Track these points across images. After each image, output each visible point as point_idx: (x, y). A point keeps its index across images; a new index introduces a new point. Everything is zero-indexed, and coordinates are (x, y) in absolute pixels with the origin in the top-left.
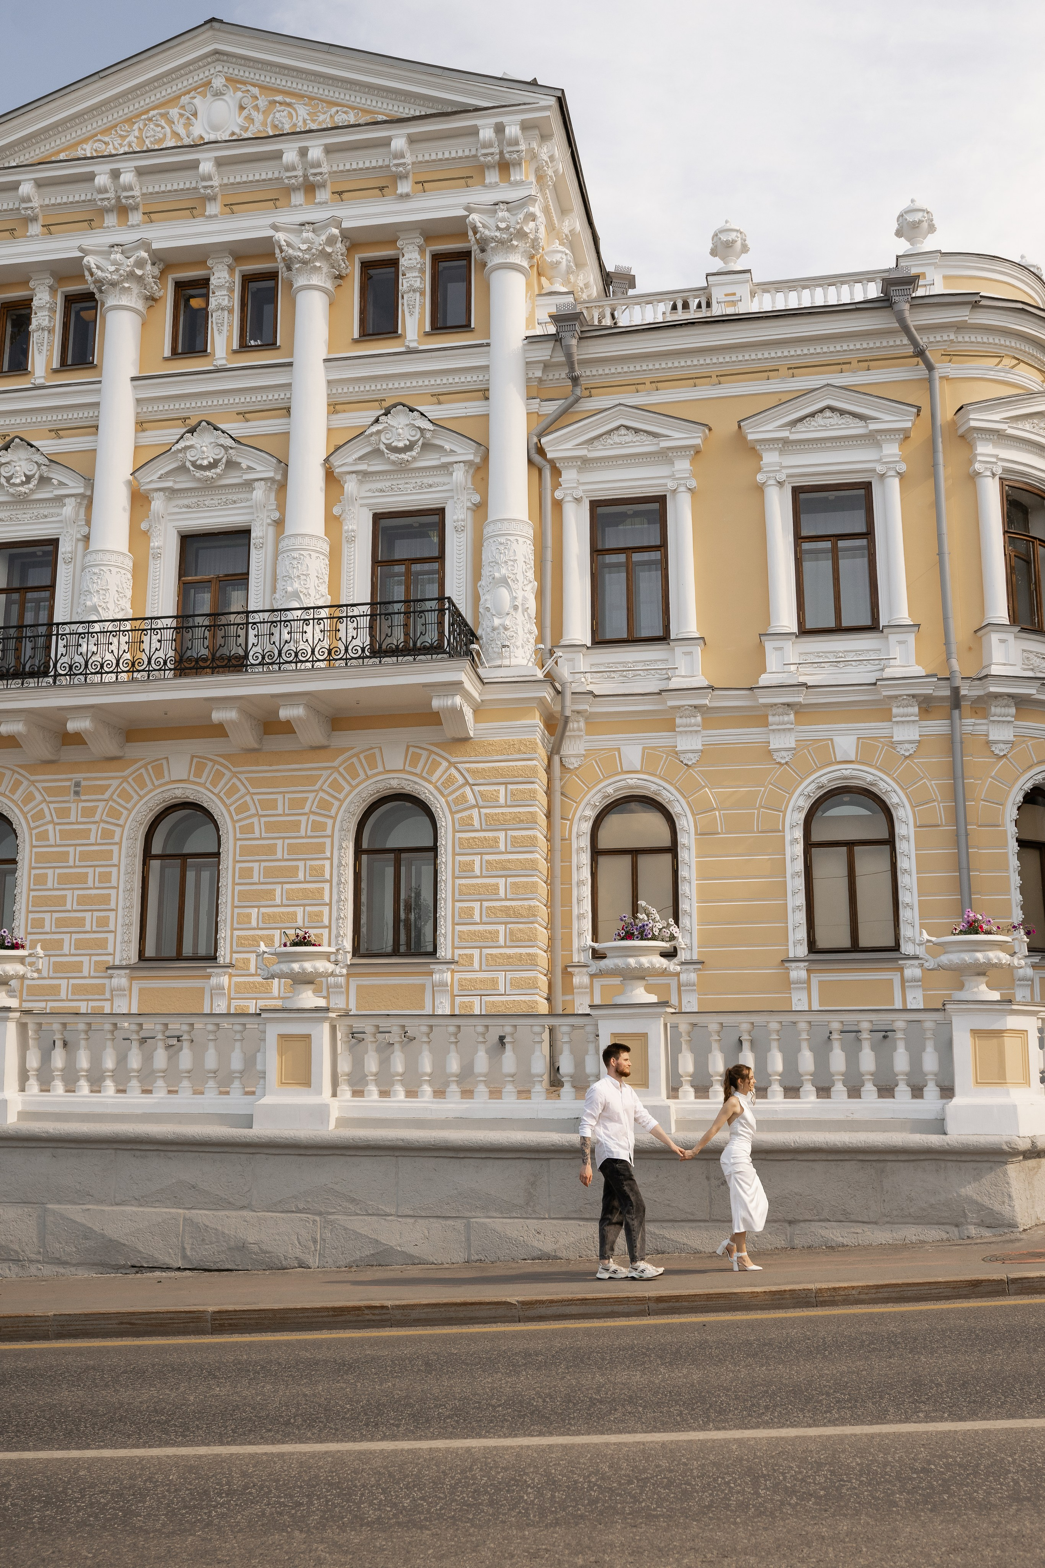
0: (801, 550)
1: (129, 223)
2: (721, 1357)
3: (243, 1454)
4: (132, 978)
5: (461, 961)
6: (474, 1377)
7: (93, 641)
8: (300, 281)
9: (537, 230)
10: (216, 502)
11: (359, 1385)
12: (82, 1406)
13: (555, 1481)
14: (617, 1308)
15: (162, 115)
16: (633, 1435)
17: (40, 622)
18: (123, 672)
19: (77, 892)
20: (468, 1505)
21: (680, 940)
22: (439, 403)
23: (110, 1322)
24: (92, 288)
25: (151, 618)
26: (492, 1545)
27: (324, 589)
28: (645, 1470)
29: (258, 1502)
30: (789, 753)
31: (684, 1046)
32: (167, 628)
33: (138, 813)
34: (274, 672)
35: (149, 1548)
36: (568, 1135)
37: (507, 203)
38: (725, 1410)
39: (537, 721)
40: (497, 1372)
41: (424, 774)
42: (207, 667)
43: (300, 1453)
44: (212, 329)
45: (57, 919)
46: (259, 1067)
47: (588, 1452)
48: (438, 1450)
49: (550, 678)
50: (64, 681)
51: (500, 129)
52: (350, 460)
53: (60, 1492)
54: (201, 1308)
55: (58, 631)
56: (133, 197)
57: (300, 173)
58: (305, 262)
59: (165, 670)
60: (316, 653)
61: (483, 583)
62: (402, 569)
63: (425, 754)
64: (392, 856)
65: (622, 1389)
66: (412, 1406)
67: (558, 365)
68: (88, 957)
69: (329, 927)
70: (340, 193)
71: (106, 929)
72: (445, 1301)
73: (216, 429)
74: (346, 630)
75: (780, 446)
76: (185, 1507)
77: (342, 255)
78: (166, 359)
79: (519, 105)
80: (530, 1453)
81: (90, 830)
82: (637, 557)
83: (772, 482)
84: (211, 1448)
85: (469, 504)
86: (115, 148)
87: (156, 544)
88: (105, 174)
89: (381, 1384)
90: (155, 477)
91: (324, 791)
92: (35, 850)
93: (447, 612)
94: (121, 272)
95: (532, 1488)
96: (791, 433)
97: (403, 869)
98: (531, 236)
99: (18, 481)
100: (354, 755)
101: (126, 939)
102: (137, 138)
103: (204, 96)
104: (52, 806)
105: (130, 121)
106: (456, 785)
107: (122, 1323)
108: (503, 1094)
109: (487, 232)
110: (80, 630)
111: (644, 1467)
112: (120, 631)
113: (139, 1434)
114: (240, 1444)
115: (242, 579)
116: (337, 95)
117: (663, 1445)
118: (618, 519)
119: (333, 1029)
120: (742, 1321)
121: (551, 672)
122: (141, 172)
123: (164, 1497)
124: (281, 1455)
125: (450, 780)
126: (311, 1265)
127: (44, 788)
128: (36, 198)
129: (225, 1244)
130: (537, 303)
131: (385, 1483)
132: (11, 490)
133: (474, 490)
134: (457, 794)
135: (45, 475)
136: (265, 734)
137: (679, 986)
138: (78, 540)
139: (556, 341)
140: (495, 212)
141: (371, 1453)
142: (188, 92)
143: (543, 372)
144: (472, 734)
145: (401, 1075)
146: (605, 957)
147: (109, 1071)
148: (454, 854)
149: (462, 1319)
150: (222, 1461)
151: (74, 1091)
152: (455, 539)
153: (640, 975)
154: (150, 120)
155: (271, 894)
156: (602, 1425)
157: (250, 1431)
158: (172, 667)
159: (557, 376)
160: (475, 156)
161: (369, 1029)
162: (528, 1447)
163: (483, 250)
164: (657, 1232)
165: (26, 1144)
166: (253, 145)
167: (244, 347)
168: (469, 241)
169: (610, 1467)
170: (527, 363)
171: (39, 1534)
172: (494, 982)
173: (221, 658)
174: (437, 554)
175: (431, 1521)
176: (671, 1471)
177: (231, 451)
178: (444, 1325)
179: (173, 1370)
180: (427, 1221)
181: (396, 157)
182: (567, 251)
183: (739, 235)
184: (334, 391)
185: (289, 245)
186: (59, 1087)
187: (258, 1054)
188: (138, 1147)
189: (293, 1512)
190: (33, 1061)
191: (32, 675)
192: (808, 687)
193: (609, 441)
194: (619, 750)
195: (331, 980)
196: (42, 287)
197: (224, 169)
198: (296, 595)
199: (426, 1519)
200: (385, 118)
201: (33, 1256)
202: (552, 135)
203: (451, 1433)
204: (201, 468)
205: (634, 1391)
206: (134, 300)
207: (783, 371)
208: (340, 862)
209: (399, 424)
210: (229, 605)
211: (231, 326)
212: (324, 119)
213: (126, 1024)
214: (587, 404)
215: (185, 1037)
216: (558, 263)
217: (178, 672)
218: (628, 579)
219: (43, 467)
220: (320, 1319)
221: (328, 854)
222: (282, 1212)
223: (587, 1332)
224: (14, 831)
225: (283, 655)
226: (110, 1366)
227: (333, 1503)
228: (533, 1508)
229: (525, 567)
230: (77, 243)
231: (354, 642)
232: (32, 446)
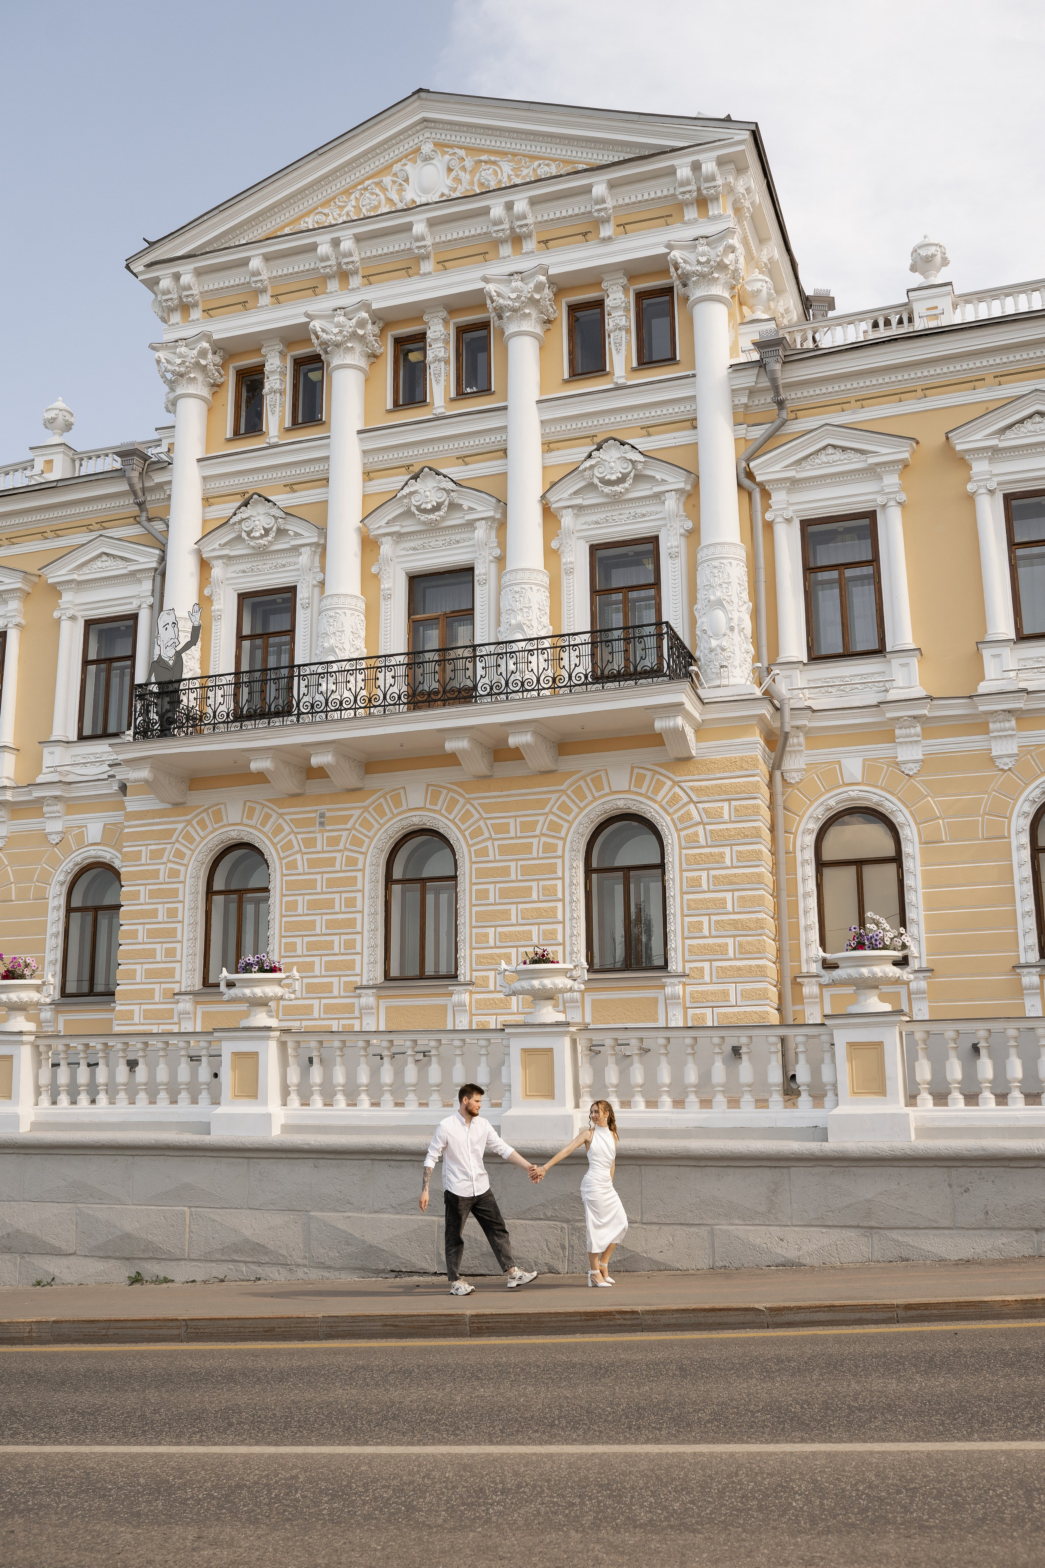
0: (1015, 556)
1: (350, 287)
2: (977, 1366)
3: (514, 1454)
4: (379, 997)
5: (692, 974)
6: (729, 1382)
7: (331, 680)
8: (511, 328)
9: (737, 262)
10: (441, 543)
11: (617, 1388)
12: (357, 1404)
13: (822, 1488)
14: (865, 1315)
15: (377, 184)
16: (897, 1444)
17: (282, 665)
18: (361, 708)
19: (325, 917)
20: (737, 1510)
21: (912, 948)
22: (649, 435)
23: (375, 1324)
24: (319, 350)
25: (385, 656)
26: (766, 1551)
27: (546, 620)
28: (912, 1480)
29: (532, 1501)
30: (1012, 759)
31: (921, 1054)
32: (400, 665)
33: (379, 840)
34: (502, 701)
35: (433, 1543)
36: (807, 1143)
37: (707, 238)
38: (988, 1421)
39: (757, 738)
40: (751, 1378)
41: (649, 794)
42: (439, 700)
43: (568, 1454)
44: (430, 379)
45: (307, 942)
46: (504, 1080)
47: (853, 1460)
48: (702, 1454)
49: (768, 695)
50: (308, 718)
51: (696, 167)
52: (565, 495)
53: (346, 1486)
54: (460, 1312)
55: (299, 672)
56: (353, 262)
57: (506, 226)
58: (515, 310)
59: (399, 704)
60: (541, 681)
61: (698, 606)
62: (619, 596)
63: (649, 774)
64: (621, 874)
65: (879, 1397)
66: (672, 1411)
67: (763, 390)
68: (337, 978)
69: (563, 944)
70: (546, 242)
71: (353, 951)
72: (694, 1306)
73: (438, 474)
74: (569, 658)
75: (990, 454)
76: (463, 1504)
77: (550, 300)
78: (389, 411)
79: (715, 141)
80: (794, 1459)
81: (335, 858)
82: (849, 573)
83: (983, 491)
84: (483, 1447)
85: (682, 531)
86: (335, 219)
87: (387, 586)
88: (326, 243)
89: (639, 1388)
90: (383, 523)
91: (552, 813)
92: (285, 878)
93: (666, 636)
94: (345, 333)
95: (800, 1495)
96: (1000, 441)
97: (632, 886)
98: (731, 267)
99: (257, 534)
100: (581, 778)
101: (372, 960)
102: (354, 207)
103: (415, 162)
104: (299, 837)
105: (347, 192)
106: (681, 803)
107: (386, 1325)
108: (742, 1104)
109: (688, 267)
110: (320, 671)
111: (911, 1476)
112: (356, 670)
113: (413, 1432)
114: (509, 1444)
115: (468, 614)
116: (538, 149)
117: (929, 1455)
118: (829, 537)
119: (574, 1042)
120: (995, 1330)
121: (769, 690)
122: (359, 239)
123: (443, 1493)
124: (550, 1456)
125: (675, 799)
126: (561, 1270)
127: (291, 820)
128: (265, 271)
129: (477, 1250)
130: (741, 331)
131: (654, 1485)
132: (252, 543)
133: (686, 516)
134: (682, 811)
135: (282, 527)
136: (495, 761)
137: (909, 994)
138: (314, 586)
139: (760, 367)
140: (695, 247)
141: (636, 1456)
142: (400, 160)
143: (749, 398)
144: (694, 753)
145: (641, 1087)
146: (838, 967)
147: (340, 1086)
148: (682, 871)
149: (711, 1325)
150: (494, 1461)
151: (332, 1105)
152: (670, 565)
153: (872, 984)
154: (366, 189)
155: (507, 913)
156: (864, 1433)
157: (518, 1431)
158: (405, 701)
159: (762, 402)
160: (674, 195)
161: (609, 1042)
162: (791, 1453)
163: (685, 285)
164: (900, 1239)
165: (290, 1156)
166: (461, 204)
167: (461, 394)
168: (671, 277)
169: (877, 1475)
170: (733, 391)
171: (330, 1525)
172: (726, 994)
173: (452, 690)
174: (652, 581)
175: (702, 1525)
176: (939, 1482)
177: (452, 494)
178: (694, 1330)
179: (438, 1370)
180: (671, 1228)
181: (597, 202)
182: (768, 279)
183: (938, 249)
184: (548, 431)
185: (499, 295)
186: (317, 1101)
187: (503, 1068)
188: (393, 1158)
189: (567, 1512)
190: (294, 1077)
191: (277, 714)
192: (1028, 693)
193: (817, 461)
194: (839, 763)
195: (568, 995)
196: (273, 354)
197: (435, 229)
198: (520, 627)
199: (697, 1523)
200: (585, 167)
201: (300, 1261)
202: (748, 168)
203: (713, 1438)
204: (425, 511)
205: (892, 1400)
206: (357, 358)
207: (990, 379)
208: (571, 882)
209: (611, 458)
210: (456, 640)
211: (447, 375)
212: (527, 174)
213: (375, 1041)
214: (793, 427)
215: (433, 1052)
216: (759, 291)
217: (412, 706)
218: (841, 595)
219: (280, 520)
220: (574, 1323)
221: (560, 874)
222: (531, 1219)
223: (838, 1339)
224: (266, 861)
225: (510, 685)
226: (378, 1366)
227: (605, 1505)
228: (803, 1515)
229: (739, 589)
230: (303, 310)
231: (577, 670)
232: (269, 501)
